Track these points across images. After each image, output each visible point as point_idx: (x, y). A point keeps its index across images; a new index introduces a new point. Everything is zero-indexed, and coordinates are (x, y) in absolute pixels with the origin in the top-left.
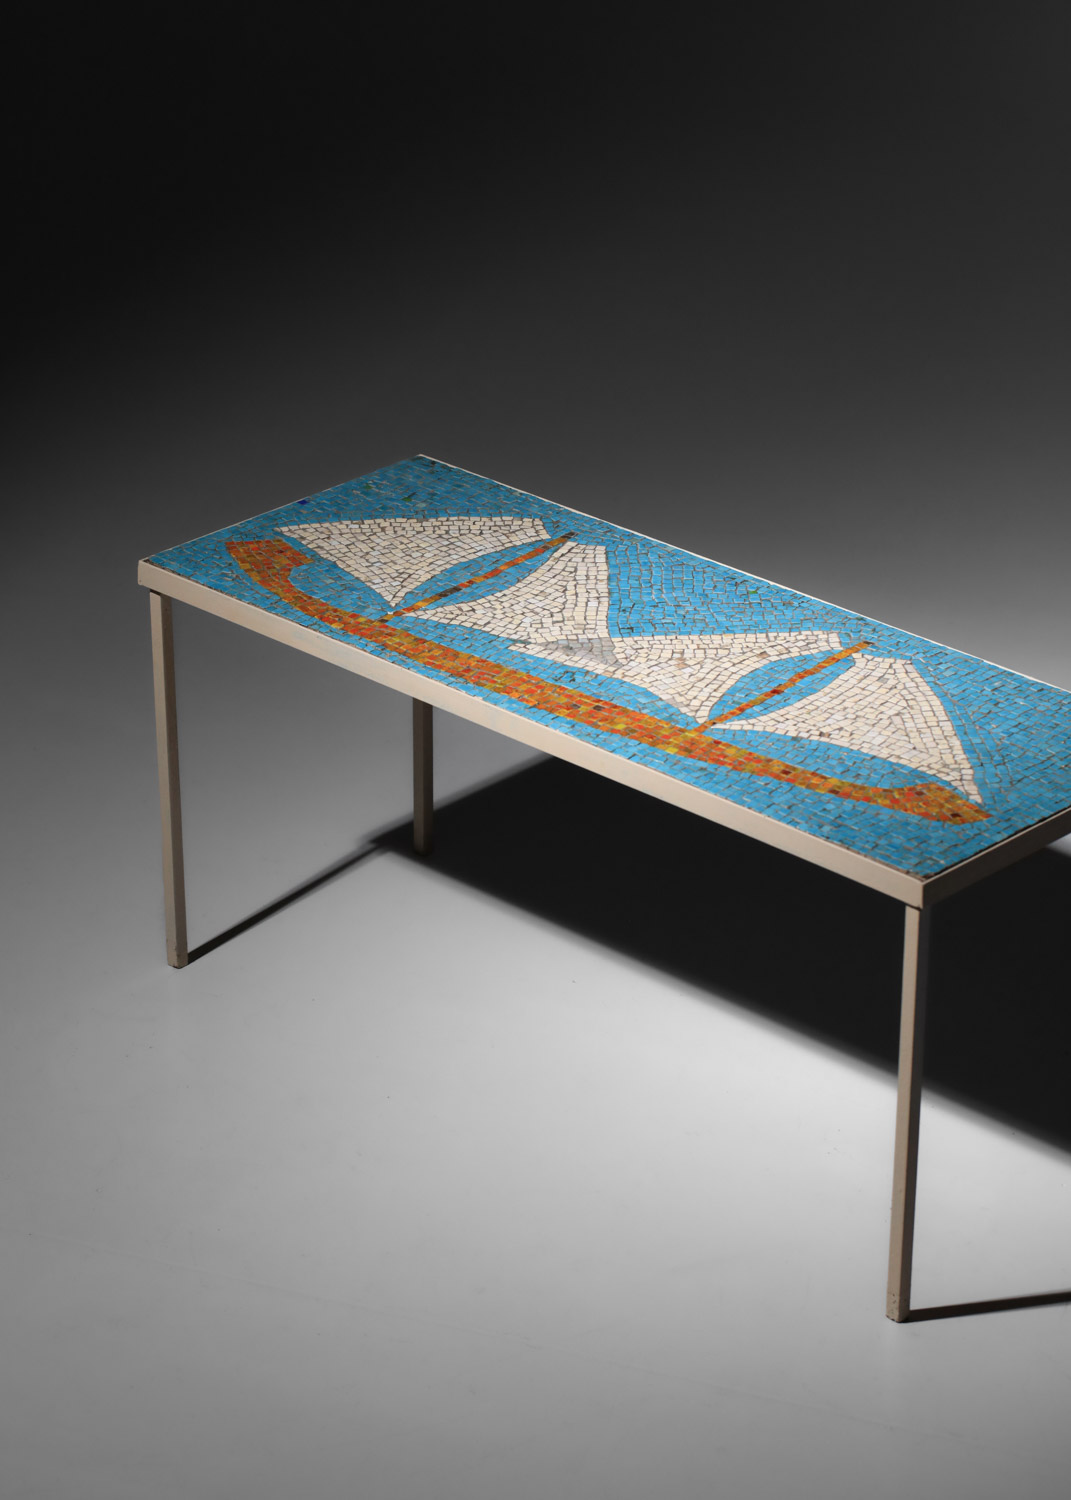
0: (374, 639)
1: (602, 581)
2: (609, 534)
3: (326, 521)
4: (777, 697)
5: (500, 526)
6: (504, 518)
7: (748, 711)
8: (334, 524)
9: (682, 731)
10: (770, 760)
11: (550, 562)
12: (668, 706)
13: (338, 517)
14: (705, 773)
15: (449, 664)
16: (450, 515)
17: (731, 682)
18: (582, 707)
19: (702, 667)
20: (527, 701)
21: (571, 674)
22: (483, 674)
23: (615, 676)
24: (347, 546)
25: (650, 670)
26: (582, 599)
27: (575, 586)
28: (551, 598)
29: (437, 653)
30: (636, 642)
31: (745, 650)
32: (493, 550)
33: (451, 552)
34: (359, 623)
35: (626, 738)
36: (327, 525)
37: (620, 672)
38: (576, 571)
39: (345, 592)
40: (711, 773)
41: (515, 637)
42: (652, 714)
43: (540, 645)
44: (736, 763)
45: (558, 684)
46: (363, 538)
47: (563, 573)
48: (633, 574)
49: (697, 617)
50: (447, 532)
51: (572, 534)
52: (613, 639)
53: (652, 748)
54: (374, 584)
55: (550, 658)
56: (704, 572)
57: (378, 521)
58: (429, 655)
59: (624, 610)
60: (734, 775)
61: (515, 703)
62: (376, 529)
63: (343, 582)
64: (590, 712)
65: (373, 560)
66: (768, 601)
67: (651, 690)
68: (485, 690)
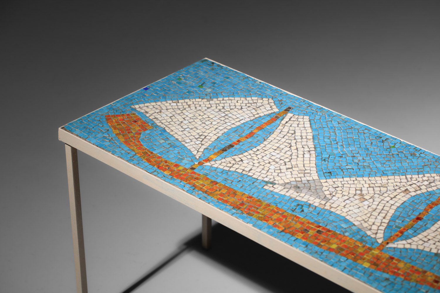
0: (188, 182)
1: (310, 139)
2: (309, 108)
3: (159, 101)
4: (420, 223)
5: (251, 104)
6: (253, 98)
7: (406, 233)
8: (163, 103)
9: (370, 249)
10: (425, 272)
11: (280, 127)
12: (359, 230)
13: (165, 98)
14: (390, 282)
15: (232, 199)
16: (224, 97)
17: (392, 212)
18: (310, 231)
19: (374, 201)
20: (279, 227)
21: (301, 206)
22: (251, 207)
23: (326, 208)
24: (170, 117)
25: (344, 204)
26: (301, 152)
27: (296, 143)
28: (283, 151)
29: (224, 191)
30: (334, 182)
31: (396, 188)
32: (249, 120)
33: (227, 121)
34: (179, 170)
35: (339, 256)
36: (159, 103)
37: (328, 204)
38: (295, 133)
39: (171, 149)
40: (392, 282)
41: (266, 179)
42: (351, 237)
43: (281, 185)
44: (406, 274)
45: (294, 213)
46: (179, 112)
47: (288, 134)
48: (326, 135)
49: (365, 164)
50: (223, 108)
51: (290, 108)
52: (322, 181)
53: (355, 263)
54: (186, 143)
55: (288, 194)
56: (364, 134)
57: (187, 100)
58: (219, 193)
59: (324, 160)
60: (406, 283)
61: (271, 228)
62: (184, 104)
63: (169, 142)
64: (315, 235)
65: (185, 127)
66: (402, 152)
67: (348, 217)
68: (254, 219)
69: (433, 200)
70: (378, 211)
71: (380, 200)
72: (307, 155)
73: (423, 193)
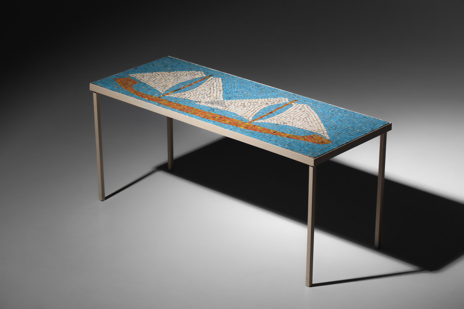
0: (157, 102)
1: (221, 86)
2: (222, 75)
4: (271, 114)
5: (192, 73)
6: (193, 71)
7: (263, 118)
8: (145, 74)
9: (245, 123)
10: (270, 130)
11: (206, 82)
12: (240, 117)
13: (146, 72)
14: (252, 133)
15: (178, 107)
16: (177, 71)
17: (258, 111)
18: (216, 118)
19: (250, 107)
20: (201, 116)
21: (213, 110)
22: (188, 110)
23: (225, 110)
24: (149, 79)
25: (235, 108)
26: (215, 91)
27: (213, 88)
28: (207, 91)
29: (175, 105)
30: (231, 101)
31: (262, 103)
32: (190, 79)
33: (178, 80)
34: (153, 98)
35: (229, 125)
36: (143, 74)
37: (227, 109)
38: (213, 84)
39: (149, 90)
41: (197, 101)
42: (236, 119)
43: (204, 102)
44: (260, 130)
45: (209, 112)
47: (210, 85)
48: (229, 85)
49: (248, 95)
50: (177, 75)
51: (212, 75)
52: (225, 101)
53: (237, 127)
54: (157, 88)
55: (207, 106)
57: (158, 73)
58: (172, 105)
60: (260, 133)
61: (197, 117)
62: (156, 74)
63: (148, 88)
64: (219, 119)
65: (156, 82)
66: (268, 91)
67: (236, 113)
68: (189, 114)
69: (280, 106)
70: (251, 111)
71: (253, 107)
72: (219, 92)
73: (275, 104)
